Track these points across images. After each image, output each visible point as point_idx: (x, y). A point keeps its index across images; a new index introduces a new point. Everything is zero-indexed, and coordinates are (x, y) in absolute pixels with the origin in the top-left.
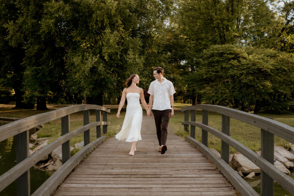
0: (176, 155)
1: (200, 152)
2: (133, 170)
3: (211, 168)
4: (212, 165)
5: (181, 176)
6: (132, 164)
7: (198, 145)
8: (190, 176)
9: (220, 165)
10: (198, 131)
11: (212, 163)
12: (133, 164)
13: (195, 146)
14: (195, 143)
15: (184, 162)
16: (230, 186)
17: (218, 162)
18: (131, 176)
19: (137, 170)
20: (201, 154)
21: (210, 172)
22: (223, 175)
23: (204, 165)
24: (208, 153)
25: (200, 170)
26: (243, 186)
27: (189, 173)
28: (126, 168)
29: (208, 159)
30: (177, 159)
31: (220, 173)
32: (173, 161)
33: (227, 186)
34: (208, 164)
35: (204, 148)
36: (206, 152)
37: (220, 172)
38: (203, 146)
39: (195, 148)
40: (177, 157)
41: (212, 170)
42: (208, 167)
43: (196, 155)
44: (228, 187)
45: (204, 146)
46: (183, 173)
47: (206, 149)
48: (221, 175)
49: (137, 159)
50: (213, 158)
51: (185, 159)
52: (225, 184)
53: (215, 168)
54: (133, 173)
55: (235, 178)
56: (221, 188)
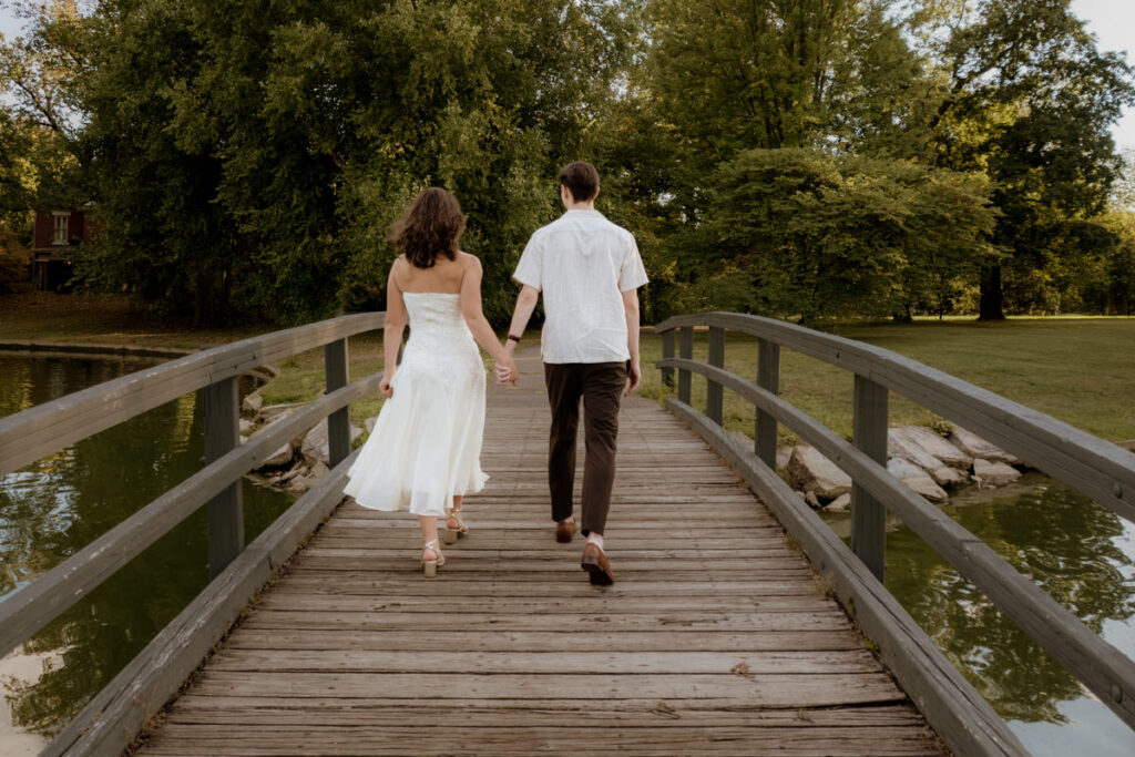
0: (634, 448)
1: (702, 438)
2: (520, 486)
3: (727, 480)
4: (730, 473)
5: (646, 498)
6: (516, 469)
7: (696, 420)
8: (671, 499)
9: (749, 471)
10: (699, 384)
11: (731, 467)
12: (521, 469)
13: (689, 425)
14: (688, 414)
15: (656, 463)
16: (775, 523)
17: (745, 465)
18: (514, 500)
19: (530, 485)
20: (704, 444)
21: (725, 490)
22: (756, 496)
23: (710, 472)
24: (722, 441)
25: (696, 485)
26: (805, 524)
27: (669, 493)
28: (501, 480)
29: (720, 457)
30: (638, 457)
31: (751, 492)
32: (628, 462)
33: (765, 524)
34: (720, 469)
35: (711, 429)
36: (717, 438)
37: (749, 489)
38: (708, 422)
39: (689, 428)
40: (637, 452)
41: (730, 485)
42: (718, 476)
43: (689, 447)
44: (769, 527)
45: (713, 423)
46: (651, 492)
47: (718, 431)
48: (752, 498)
49: (529, 458)
50: (733, 452)
51: (659, 457)
52: (761, 519)
53: (736, 480)
54: (518, 493)
55: (787, 503)
56: (751, 531)
